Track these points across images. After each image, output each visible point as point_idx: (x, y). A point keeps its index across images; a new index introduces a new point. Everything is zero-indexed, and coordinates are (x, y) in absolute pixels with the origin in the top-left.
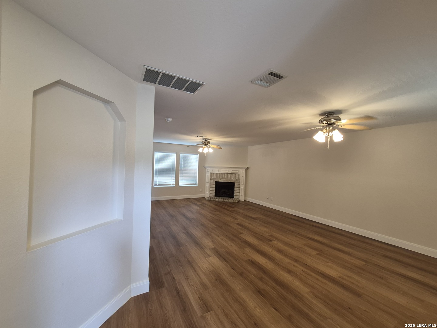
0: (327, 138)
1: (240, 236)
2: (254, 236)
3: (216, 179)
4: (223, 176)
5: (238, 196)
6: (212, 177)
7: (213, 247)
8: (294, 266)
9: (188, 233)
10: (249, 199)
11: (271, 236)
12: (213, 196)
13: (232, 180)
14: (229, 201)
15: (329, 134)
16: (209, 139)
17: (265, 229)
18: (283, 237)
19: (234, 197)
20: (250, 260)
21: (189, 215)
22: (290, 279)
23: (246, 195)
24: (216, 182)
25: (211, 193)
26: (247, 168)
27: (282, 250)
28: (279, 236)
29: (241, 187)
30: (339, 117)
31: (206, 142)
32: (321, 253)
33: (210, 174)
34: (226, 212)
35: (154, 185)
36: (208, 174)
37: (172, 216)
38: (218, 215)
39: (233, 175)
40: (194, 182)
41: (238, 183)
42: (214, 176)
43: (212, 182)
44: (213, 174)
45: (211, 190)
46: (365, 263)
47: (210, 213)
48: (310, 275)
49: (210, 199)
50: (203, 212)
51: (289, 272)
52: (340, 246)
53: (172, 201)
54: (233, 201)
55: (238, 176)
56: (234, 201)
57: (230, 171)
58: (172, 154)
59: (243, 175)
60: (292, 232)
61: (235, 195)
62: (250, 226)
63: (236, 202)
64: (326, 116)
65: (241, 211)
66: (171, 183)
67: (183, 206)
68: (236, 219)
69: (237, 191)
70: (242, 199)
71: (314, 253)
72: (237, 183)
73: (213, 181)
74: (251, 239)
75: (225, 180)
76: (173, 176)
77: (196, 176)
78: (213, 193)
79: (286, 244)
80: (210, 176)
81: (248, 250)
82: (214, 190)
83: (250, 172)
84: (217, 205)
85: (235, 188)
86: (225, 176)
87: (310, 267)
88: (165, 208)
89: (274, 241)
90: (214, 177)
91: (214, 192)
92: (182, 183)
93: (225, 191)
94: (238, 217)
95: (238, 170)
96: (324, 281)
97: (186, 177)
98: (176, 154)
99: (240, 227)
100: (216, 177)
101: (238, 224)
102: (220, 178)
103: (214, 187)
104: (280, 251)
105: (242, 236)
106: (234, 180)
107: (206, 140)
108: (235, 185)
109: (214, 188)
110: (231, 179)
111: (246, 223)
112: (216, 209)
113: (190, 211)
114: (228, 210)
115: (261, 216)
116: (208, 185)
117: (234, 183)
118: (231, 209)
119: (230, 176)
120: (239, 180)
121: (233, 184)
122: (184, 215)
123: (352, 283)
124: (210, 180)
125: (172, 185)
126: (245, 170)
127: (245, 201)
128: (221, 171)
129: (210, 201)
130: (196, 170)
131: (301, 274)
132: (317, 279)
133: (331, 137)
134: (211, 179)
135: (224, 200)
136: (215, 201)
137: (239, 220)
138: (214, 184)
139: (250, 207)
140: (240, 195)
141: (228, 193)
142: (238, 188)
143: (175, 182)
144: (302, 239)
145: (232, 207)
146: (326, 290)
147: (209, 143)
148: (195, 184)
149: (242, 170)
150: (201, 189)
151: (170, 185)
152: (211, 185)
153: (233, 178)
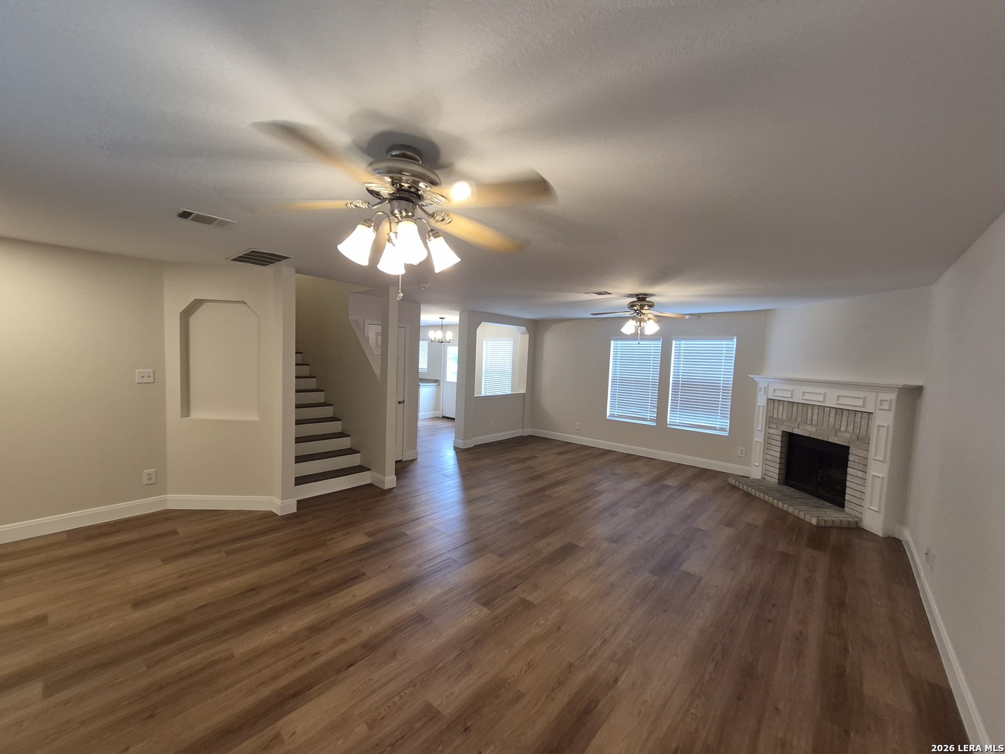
3: (787, 424)
4: (809, 415)
5: (857, 508)
6: (775, 416)
12: (772, 480)
13: (840, 434)
16: (652, 295)
23: (896, 512)
24: (785, 434)
25: (768, 468)
26: (918, 390)
29: (872, 471)
33: (768, 404)
35: (608, 414)
36: (761, 401)
39: (845, 413)
40: (717, 423)
41: (863, 454)
42: (781, 413)
43: (772, 431)
44: (775, 404)
45: (770, 458)
55: (864, 422)
57: (832, 399)
59: (884, 421)
61: (847, 496)
66: (647, 415)
69: (854, 486)
70: (874, 520)
72: (859, 452)
73: (777, 429)
76: (653, 400)
77: (724, 406)
78: (775, 472)
80: (768, 412)
82: (778, 460)
85: (849, 470)
87: (338, 671)
90: (780, 416)
91: (778, 466)
92: (674, 419)
95: (862, 394)
97: (688, 405)
98: (661, 342)
100: (784, 417)
102: (799, 419)
103: (778, 449)
106: (848, 436)
107: (642, 298)
108: (851, 458)
109: (778, 455)
110: (837, 432)
116: (759, 438)
117: (849, 447)
119: (832, 420)
120: (864, 440)
121: (847, 451)
124: (768, 422)
126: (892, 396)
128: (799, 395)
134: (770, 420)
138: (779, 438)
140: (868, 503)
142: (860, 473)
143: (656, 415)
148: (721, 429)
149: (882, 396)
150: (741, 448)
151: (645, 419)
152: (770, 441)
153: (843, 428)
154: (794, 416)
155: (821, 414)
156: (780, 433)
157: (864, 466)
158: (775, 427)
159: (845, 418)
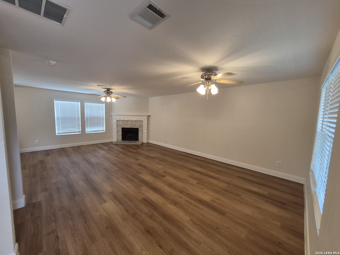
0: (206, 91)
1: (139, 176)
2: (150, 174)
3: (123, 126)
5: (141, 139)
6: (119, 124)
7: (111, 191)
8: (180, 197)
9: (87, 179)
10: (151, 141)
11: (165, 172)
12: (120, 140)
14: (134, 144)
15: (208, 87)
16: (111, 89)
17: (160, 167)
18: (174, 172)
19: (138, 140)
20: (144, 199)
21: (94, 160)
22: (176, 211)
23: (148, 138)
24: (122, 128)
25: (118, 138)
26: (149, 116)
27: (172, 184)
28: (171, 171)
29: (144, 132)
30: (216, 73)
31: (108, 92)
32: (200, 181)
33: (117, 121)
34: (130, 154)
35: (56, 133)
36: (114, 121)
37: (74, 163)
38: (121, 158)
39: (137, 121)
40: (102, 129)
41: (142, 129)
42: (121, 123)
43: (119, 128)
44: (119, 121)
45: (119, 135)
46: (227, 185)
47: (115, 156)
48: (191, 204)
49: (117, 143)
50: (108, 156)
51: (175, 203)
52: (212, 174)
53: (79, 147)
54: (137, 144)
55: (141, 122)
56: (139, 144)
57: (135, 119)
58: (76, 103)
59: (145, 122)
60: (181, 166)
61: (139, 138)
62: (149, 165)
63: (140, 144)
64: (207, 71)
65: (143, 152)
66: (77, 130)
67: (89, 152)
68: (138, 160)
69: (140, 135)
70: (145, 141)
71: (195, 182)
72: (141, 129)
74: (147, 178)
75: (130, 126)
76: (79, 124)
77: (103, 124)
78: (120, 138)
79: (176, 177)
80: (117, 124)
81: (144, 189)
82: (121, 135)
83: (151, 119)
84: (123, 148)
85: (139, 133)
86: (130, 123)
87: (191, 195)
88: (68, 156)
89: (167, 176)
91: (121, 136)
92: (89, 130)
93: (131, 135)
94: (140, 158)
95: (141, 117)
96: (201, 207)
97: (93, 125)
98: (80, 103)
99: (140, 167)
100: (122, 124)
101: (139, 165)
102: (126, 124)
103: (121, 132)
104: (170, 185)
105: (140, 175)
107: (108, 90)
109: (121, 134)
111: (145, 162)
112: (121, 152)
113: (95, 156)
114: (131, 152)
115: (159, 155)
116: (115, 130)
118: (135, 151)
119: (134, 123)
120: (142, 126)
121: (138, 129)
122: (88, 162)
123: (220, 204)
124: (117, 126)
125: (78, 132)
126: (147, 117)
127: (148, 143)
128: (126, 118)
129: (117, 145)
130: (103, 118)
131: (184, 204)
132: (196, 206)
133: (210, 90)
135: (130, 143)
136: (122, 144)
137: (140, 161)
138: (121, 130)
139: (150, 148)
140: (144, 138)
141: (134, 137)
142: (141, 133)
143: (81, 130)
144: (187, 171)
145: (136, 149)
146: (202, 214)
147: (112, 93)
148: (103, 131)
149: (144, 117)
150: (108, 135)
151: (76, 132)
152: (118, 131)
153: (137, 125)
154: (125, 124)
155: (132, 122)
156: (121, 128)
157: (142, 131)
158: (119, 127)
159: (137, 122)
